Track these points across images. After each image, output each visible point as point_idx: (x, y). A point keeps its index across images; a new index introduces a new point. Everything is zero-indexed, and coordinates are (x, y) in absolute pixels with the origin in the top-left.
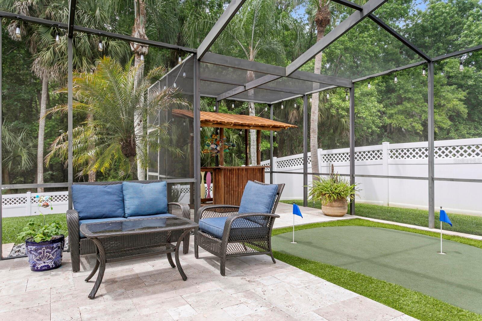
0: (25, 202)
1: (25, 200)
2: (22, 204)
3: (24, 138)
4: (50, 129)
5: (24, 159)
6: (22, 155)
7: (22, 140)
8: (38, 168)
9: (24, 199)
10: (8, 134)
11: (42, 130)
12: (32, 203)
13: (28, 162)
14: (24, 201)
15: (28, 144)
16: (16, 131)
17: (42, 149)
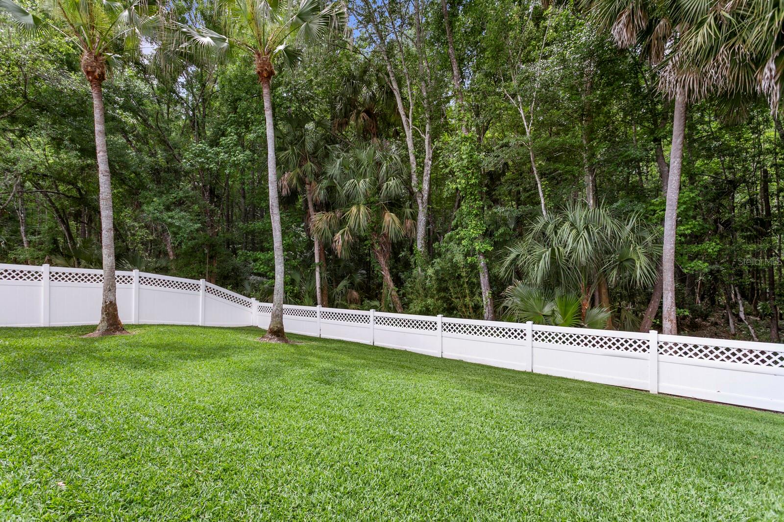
0: (646, 349)
1: (646, 345)
2: (639, 353)
3: (638, 226)
4: (684, 206)
5: (641, 267)
6: (635, 258)
7: (632, 230)
8: (664, 282)
9: (644, 343)
10: (610, 221)
11: (671, 208)
12: (661, 353)
13: (648, 271)
14: (644, 347)
15: (644, 238)
16: (621, 216)
17: (673, 246)
